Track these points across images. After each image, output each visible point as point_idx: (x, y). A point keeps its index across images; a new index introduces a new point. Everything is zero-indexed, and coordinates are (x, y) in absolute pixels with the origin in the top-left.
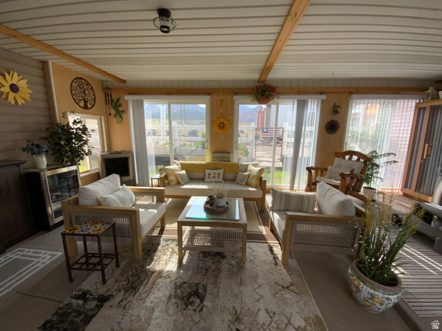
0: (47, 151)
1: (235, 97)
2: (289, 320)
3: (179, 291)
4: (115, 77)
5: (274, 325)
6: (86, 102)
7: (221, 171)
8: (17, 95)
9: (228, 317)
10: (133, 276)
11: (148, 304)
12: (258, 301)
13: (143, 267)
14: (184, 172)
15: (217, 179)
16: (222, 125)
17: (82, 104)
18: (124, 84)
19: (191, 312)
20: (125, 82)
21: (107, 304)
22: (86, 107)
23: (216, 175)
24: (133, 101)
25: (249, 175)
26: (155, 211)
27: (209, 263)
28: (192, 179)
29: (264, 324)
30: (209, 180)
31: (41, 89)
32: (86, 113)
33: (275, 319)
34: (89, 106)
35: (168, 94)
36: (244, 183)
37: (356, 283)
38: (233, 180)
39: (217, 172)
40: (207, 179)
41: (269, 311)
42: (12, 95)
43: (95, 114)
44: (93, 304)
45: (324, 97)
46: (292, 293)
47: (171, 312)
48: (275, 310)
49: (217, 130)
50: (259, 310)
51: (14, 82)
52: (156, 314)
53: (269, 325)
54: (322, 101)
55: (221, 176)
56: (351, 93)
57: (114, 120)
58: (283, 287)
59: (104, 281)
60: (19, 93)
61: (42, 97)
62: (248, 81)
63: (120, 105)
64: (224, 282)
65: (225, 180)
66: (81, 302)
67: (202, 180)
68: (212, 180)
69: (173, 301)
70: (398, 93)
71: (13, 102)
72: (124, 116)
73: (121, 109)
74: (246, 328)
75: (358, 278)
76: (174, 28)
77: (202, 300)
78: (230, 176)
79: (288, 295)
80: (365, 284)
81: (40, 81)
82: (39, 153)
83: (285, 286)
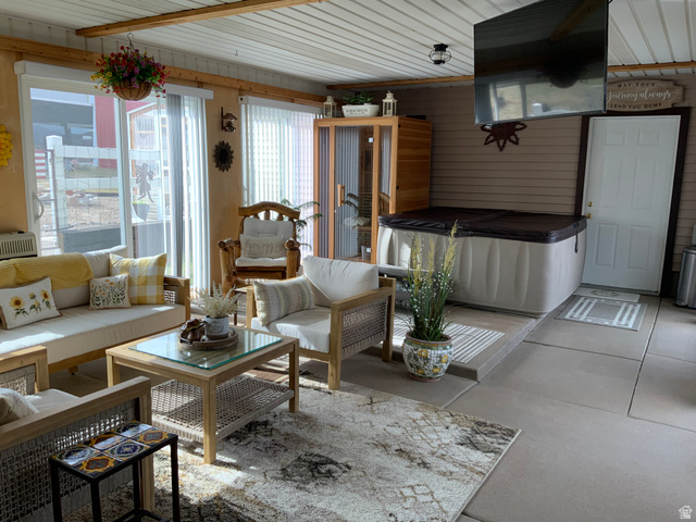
1: (19, 66)
7: (46, 285)
15: (45, 312)
23: (40, 298)
30: (22, 319)
36: (126, 302)
37: (423, 354)
38: (85, 303)
39: (36, 288)
40: (12, 320)
45: (209, 94)
54: (207, 101)
55: (52, 300)
56: (241, 91)
65: (64, 309)
68: (33, 315)
70: (292, 101)
75: (423, 347)
78: (72, 293)
80: (431, 349)
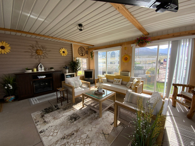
0: (68, 68)
1: (132, 45)
2: (91, 143)
3: (72, 115)
4: (90, 45)
5: (84, 140)
6: (82, 54)
7: (121, 80)
8: (64, 54)
9: (75, 129)
10: (68, 106)
11: (64, 114)
12: (89, 131)
13: (72, 105)
14: (106, 78)
15: (118, 83)
16: (126, 59)
17: (81, 55)
18: (93, 46)
19: (69, 122)
20: (94, 46)
21: (58, 110)
22: (82, 55)
23: (118, 81)
24: (96, 52)
25: (133, 83)
26: (83, 89)
27: (89, 113)
28: (108, 81)
29: (82, 138)
31: (70, 52)
32: (82, 57)
33: (86, 139)
34: (83, 55)
35: (106, 48)
36: (129, 87)
38: (125, 85)
40: (114, 83)
41: (88, 136)
42: (63, 54)
43: (85, 57)
44: (56, 109)
46: (104, 137)
47: (66, 119)
48: (90, 137)
49: (124, 61)
50: (86, 133)
51: (64, 50)
52: (63, 117)
53: (83, 139)
55: (120, 82)
57: (91, 59)
58: (103, 133)
59: (62, 105)
60: (65, 53)
61: (70, 54)
62: (132, 38)
63: (92, 54)
64: (86, 120)
65: (122, 84)
66: (55, 107)
67: (112, 83)
68: (116, 83)
69: (69, 117)
71: (63, 56)
72: (93, 57)
73: (92, 55)
74: (76, 135)
76: (84, 29)
77: (75, 121)
78: (125, 82)
79: (101, 137)
81: (70, 49)
82: (66, 69)
83: (104, 133)
